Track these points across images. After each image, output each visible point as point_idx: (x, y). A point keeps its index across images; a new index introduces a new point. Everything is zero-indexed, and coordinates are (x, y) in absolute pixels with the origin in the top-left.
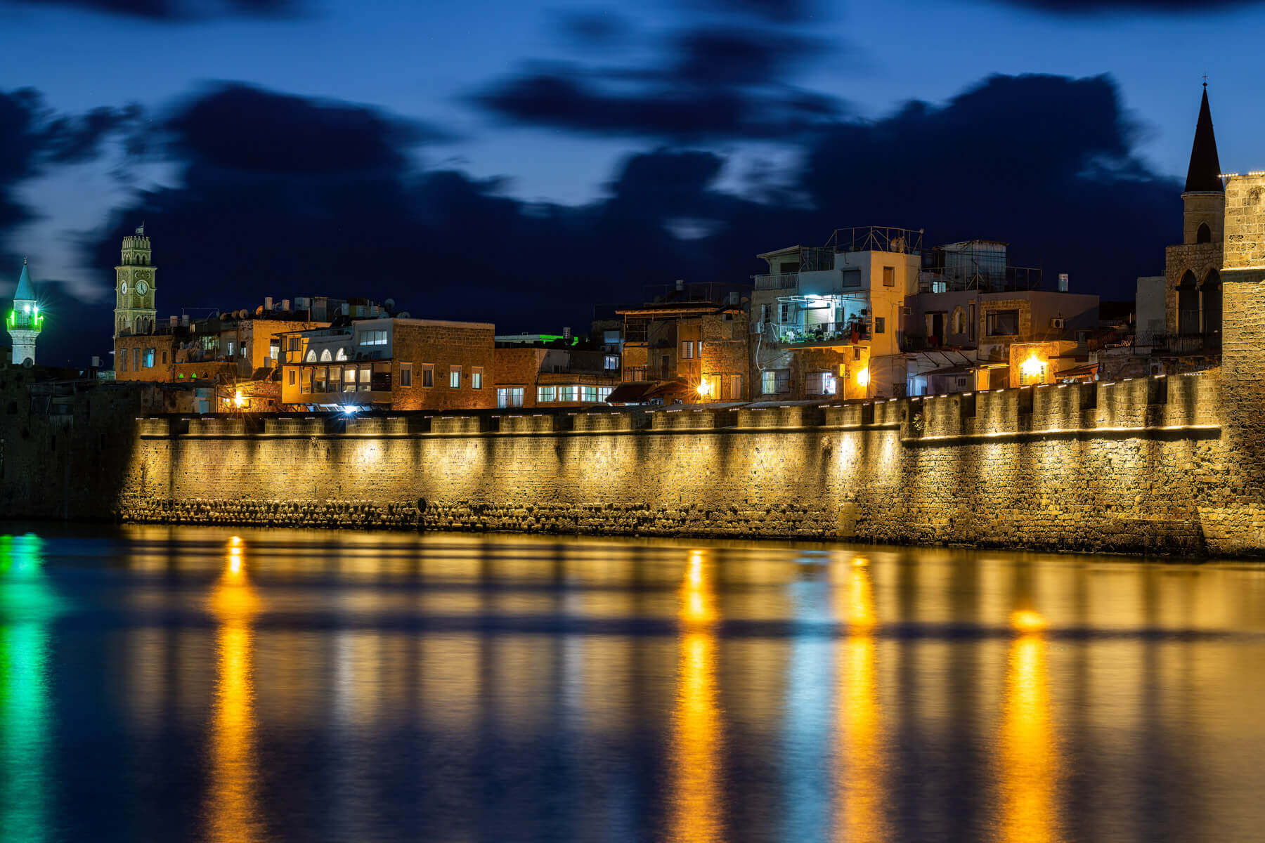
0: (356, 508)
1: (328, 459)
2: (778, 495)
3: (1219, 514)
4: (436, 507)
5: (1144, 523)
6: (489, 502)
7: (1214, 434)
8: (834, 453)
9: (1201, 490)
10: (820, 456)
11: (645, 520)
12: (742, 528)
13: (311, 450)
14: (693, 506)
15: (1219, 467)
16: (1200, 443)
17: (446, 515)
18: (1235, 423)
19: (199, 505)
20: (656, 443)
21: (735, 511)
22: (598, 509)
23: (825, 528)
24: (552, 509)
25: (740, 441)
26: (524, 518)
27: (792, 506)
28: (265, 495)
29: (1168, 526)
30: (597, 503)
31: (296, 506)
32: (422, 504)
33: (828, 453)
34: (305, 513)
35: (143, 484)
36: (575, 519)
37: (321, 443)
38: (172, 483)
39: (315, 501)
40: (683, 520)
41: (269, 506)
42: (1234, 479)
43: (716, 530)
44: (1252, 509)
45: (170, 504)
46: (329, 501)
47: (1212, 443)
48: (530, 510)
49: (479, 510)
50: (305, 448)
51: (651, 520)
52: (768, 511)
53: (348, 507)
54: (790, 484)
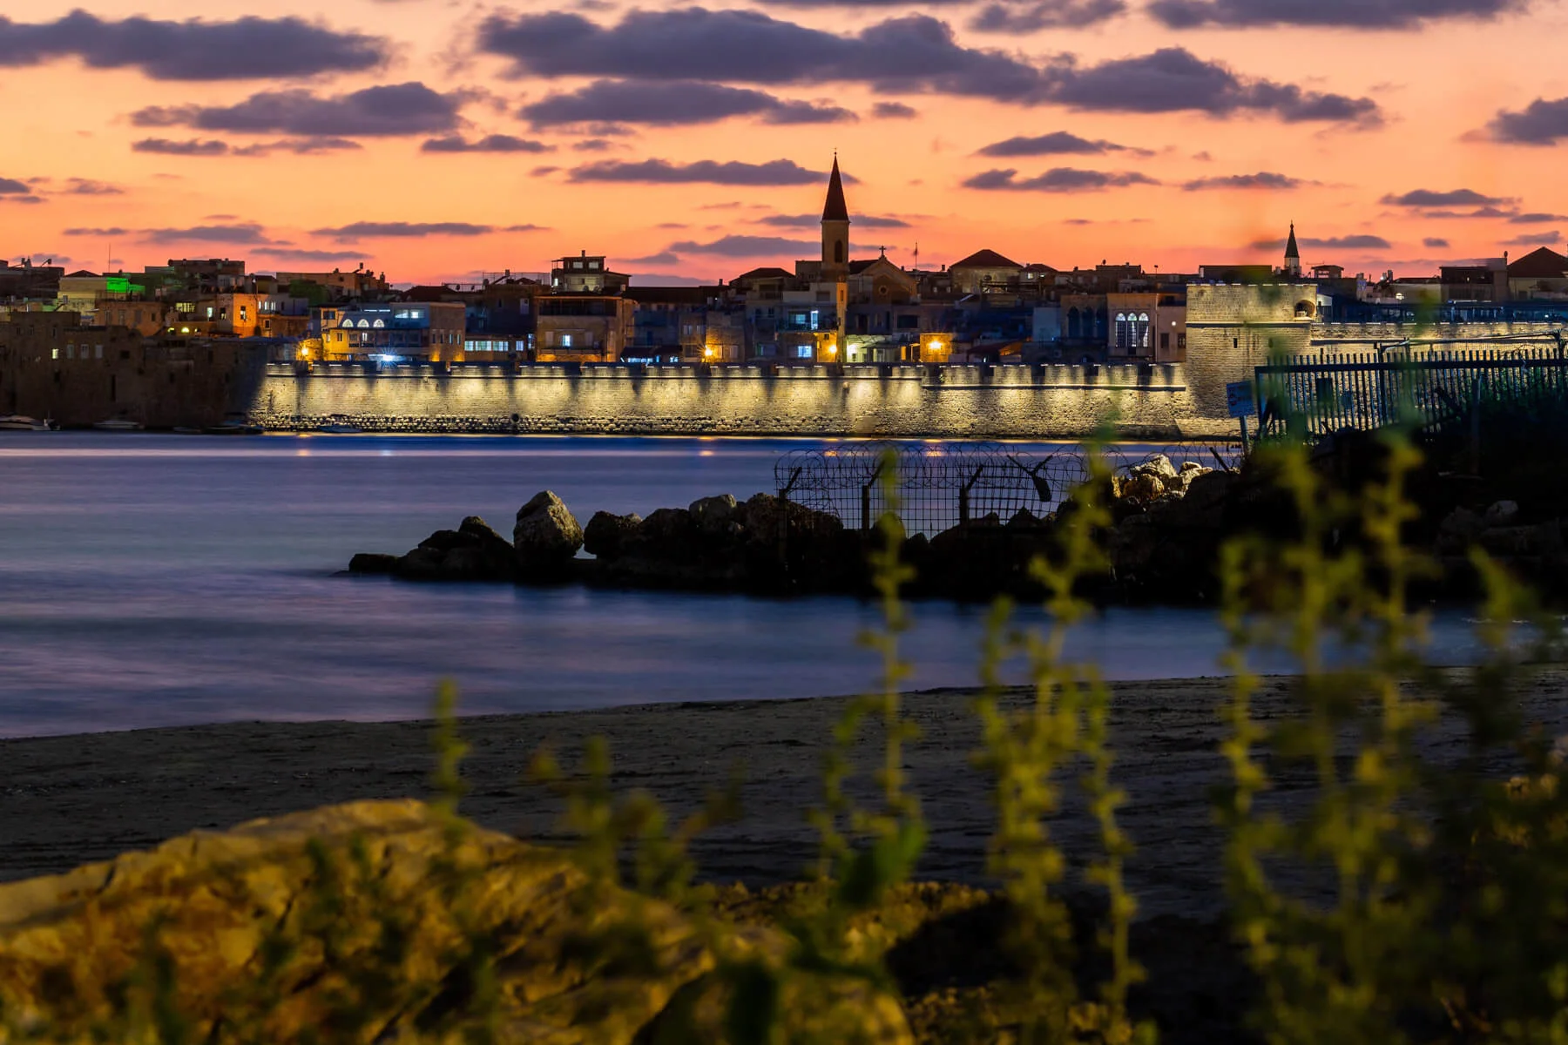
0: (461, 420)
1: (437, 390)
2: (812, 411)
3: (1185, 421)
4: (527, 419)
5: (1135, 425)
6: (575, 414)
7: (1183, 389)
8: (851, 391)
9: (1176, 412)
10: (841, 394)
11: (708, 425)
12: (785, 429)
13: (422, 385)
14: (746, 418)
15: (1184, 402)
16: (1175, 393)
17: (536, 423)
18: (1192, 384)
19: (324, 418)
20: (715, 384)
21: (778, 420)
22: (670, 420)
23: (846, 429)
24: (631, 419)
25: (781, 384)
26: (606, 425)
27: (821, 418)
28: (384, 411)
29: (1154, 426)
30: (668, 416)
31: (411, 419)
32: (516, 417)
33: (846, 391)
34: (419, 423)
35: (271, 406)
36: (651, 425)
37: (430, 381)
38: (299, 404)
39: (427, 416)
40: (739, 426)
41: (387, 418)
42: (1193, 408)
43: (764, 430)
44: (1200, 419)
45: (299, 418)
46: (439, 416)
47: (1182, 393)
48: (611, 420)
49: (565, 421)
50: (418, 384)
51: (713, 426)
52: (804, 421)
53: (454, 419)
54: (819, 406)
